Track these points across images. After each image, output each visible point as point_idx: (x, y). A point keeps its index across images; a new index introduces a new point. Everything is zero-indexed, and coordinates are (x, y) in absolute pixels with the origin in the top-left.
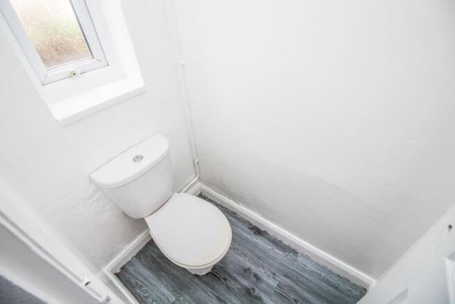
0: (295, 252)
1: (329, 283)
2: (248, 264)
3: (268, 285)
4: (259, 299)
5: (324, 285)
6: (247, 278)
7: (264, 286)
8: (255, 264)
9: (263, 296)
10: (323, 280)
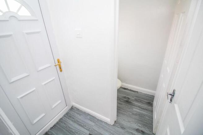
0: (137, 92)
1: (148, 97)
2: (125, 96)
3: (132, 99)
4: (131, 102)
5: (147, 98)
6: (126, 99)
7: (131, 100)
8: (127, 95)
9: (131, 101)
10: (147, 96)
